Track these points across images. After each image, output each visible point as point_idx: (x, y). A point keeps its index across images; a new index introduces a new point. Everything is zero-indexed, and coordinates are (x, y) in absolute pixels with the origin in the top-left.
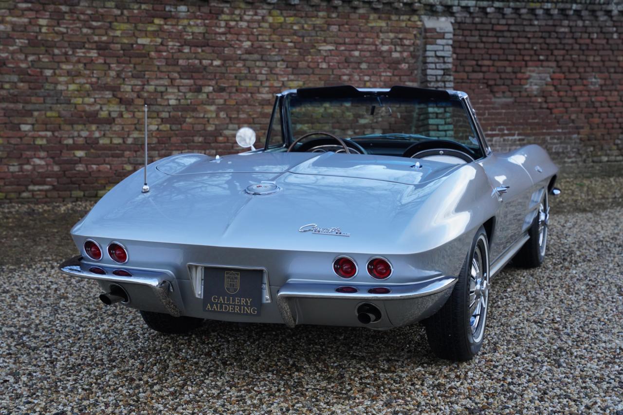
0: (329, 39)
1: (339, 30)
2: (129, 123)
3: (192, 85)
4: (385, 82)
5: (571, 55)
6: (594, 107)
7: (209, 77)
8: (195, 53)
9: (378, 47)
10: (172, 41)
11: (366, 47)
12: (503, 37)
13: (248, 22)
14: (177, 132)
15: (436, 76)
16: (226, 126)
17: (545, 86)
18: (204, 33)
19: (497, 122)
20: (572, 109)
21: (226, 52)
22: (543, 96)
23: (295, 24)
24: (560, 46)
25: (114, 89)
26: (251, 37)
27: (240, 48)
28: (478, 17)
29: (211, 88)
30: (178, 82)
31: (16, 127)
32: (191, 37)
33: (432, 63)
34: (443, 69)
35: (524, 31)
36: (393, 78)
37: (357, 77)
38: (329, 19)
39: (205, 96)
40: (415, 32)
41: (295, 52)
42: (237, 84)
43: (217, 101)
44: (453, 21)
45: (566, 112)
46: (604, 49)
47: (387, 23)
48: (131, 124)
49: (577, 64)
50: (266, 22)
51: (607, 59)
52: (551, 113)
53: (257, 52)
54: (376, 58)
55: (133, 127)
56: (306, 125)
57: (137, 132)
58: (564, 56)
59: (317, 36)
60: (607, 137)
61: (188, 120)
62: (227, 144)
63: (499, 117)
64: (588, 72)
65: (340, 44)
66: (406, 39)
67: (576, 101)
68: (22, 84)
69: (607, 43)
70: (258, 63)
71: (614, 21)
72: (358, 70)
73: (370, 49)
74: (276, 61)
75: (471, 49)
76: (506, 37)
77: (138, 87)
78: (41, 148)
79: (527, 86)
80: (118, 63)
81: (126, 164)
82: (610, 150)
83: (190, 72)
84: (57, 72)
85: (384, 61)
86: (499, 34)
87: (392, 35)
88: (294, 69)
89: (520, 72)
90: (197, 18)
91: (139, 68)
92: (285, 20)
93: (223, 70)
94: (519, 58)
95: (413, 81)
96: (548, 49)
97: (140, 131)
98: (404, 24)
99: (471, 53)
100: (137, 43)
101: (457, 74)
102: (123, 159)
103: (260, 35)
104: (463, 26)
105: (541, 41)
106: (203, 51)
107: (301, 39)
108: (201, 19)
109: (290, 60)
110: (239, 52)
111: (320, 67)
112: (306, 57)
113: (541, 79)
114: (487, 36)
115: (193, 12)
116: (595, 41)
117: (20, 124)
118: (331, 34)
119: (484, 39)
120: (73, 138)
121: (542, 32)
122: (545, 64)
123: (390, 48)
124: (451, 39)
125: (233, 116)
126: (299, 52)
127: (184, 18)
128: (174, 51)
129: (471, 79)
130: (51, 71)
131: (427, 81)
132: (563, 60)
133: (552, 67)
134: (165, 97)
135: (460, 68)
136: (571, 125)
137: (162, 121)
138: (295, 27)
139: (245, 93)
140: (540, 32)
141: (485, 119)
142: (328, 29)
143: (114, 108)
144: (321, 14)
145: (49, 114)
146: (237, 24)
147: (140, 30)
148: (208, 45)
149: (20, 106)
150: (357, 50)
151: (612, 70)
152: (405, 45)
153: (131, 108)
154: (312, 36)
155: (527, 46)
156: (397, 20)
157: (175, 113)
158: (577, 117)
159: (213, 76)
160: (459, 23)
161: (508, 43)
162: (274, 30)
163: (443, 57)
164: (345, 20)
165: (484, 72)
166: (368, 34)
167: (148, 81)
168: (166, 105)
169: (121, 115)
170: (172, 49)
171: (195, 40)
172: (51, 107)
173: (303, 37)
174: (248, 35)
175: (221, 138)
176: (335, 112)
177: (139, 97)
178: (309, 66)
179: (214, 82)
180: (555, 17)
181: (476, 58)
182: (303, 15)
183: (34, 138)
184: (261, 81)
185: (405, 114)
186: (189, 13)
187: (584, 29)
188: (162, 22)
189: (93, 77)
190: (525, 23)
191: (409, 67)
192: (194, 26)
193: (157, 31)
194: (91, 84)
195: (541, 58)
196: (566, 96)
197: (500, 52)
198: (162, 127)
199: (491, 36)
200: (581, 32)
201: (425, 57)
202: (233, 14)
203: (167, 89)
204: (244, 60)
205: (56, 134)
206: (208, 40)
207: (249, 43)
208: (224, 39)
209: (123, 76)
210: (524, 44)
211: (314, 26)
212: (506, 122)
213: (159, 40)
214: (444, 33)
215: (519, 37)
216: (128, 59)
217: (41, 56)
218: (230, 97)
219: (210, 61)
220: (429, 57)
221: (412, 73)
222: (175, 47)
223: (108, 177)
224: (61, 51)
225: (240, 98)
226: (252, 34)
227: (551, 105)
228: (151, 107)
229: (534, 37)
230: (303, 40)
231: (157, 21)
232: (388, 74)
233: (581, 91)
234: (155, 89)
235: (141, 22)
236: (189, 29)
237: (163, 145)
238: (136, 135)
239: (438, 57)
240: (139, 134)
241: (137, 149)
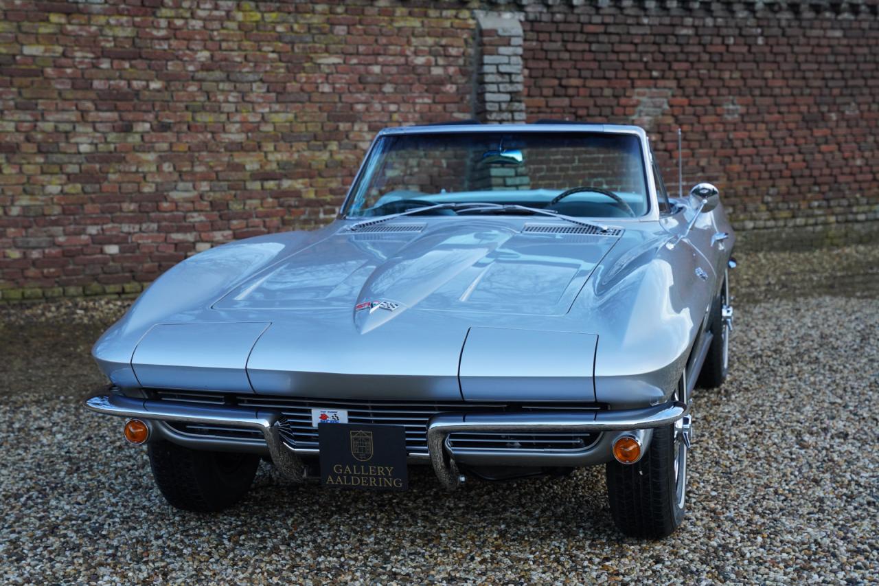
0: (333, 47)
1: (349, 33)
2: (14, 181)
3: (116, 121)
4: (421, 113)
5: (698, 70)
6: (732, 148)
7: (144, 107)
8: (118, 70)
9: (410, 59)
10: (81, 51)
11: (391, 58)
12: (598, 42)
13: (204, 20)
14: (93, 196)
15: (499, 103)
16: (174, 184)
17: (660, 117)
18: (133, 39)
19: (592, 171)
20: (701, 151)
21: (169, 68)
22: (659, 133)
23: (278, 23)
24: (681, 57)
26: (209, 44)
27: (193, 61)
28: (559, 13)
29: (147, 126)
30: (93, 115)
32: (112, 44)
33: (493, 83)
34: (510, 93)
35: (628, 33)
36: (434, 106)
37: (377, 107)
38: (332, 16)
39: (137, 138)
40: (465, 36)
41: (278, 68)
42: (190, 119)
43: (157, 145)
44: (522, 18)
45: (693, 155)
46: (744, 61)
47: (422, 22)
48: (18, 184)
49: (706, 84)
50: (234, 19)
51: (749, 75)
52: (671, 157)
53: (220, 68)
54: (406, 77)
55: (20, 188)
56: (300, 181)
57: (28, 197)
58: (687, 71)
59: (314, 42)
60: (752, 192)
61: (112, 177)
62: (175, 213)
63: (596, 164)
64: (723, 95)
65: (351, 54)
66: (452, 46)
67: (707, 138)
69: (749, 51)
70: (221, 86)
71: (758, 19)
72: (380, 95)
73: (397, 62)
74: (251, 82)
75: (551, 61)
76: (603, 43)
77: (26, 124)
79: (635, 117)
81: (10, 248)
82: (757, 211)
83: (110, 99)
85: (419, 80)
86: (591, 39)
87: (430, 41)
88: (278, 93)
89: (625, 96)
90: (120, 13)
91: (27, 93)
92: (263, 17)
93: (167, 96)
94: (622, 74)
95: (464, 111)
96: (664, 61)
97: (32, 194)
98: (447, 24)
99: (551, 68)
100: (21, 54)
101: (530, 99)
102: (4, 240)
103: (224, 40)
104: (537, 27)
105: (653, 48)
106: (131, 66)
107: (289, 47)
108: (128, 15)
109: (272, 79)
110: (191, 68)
111: (320, 90)
112: (298, 76)
113: (655, 106)
114: (574, 41)
115: (114, 5)
116: (732, 49)
118: (336, 39)
119: (570, 46)
121: (655, 35)
122: (661, 83)
123: (428, 60)
124: (520, 46)
125: (185, 169)
126: (287, 68)
127: (99, 14)
128: (84, 66)
129: (551, 107)
131: (486, 111)
132: (687, 77)
133: (670, 88)
134: (73, 140)
135: (534, 91)
136: (700, 174)
137: (69, 179)
138: (280, 29)
139: (201, 132)
140: (651, 34)
141: (574, 169)
142: (331, 32)
144: (319, 8)
146: (186, 23)
147: (26, 33)
148: (141, 57)
150: (377, 63)
151: (757, 92)
152: (451, 56)
153: (16, 158)
154: (306, 43)
155: (634, 56)
156: (437, 18)
157: (90, 165)
158: (709, 163)
159: (150, 107)
160: (532, 22)
161: (606, 52)
162: (246, 32)
163: (510, 74)
164: (357, 18)
165: (571, 97)
166: (393, 39)
167: (43, 115)
168: (75, 153)
170: (81, 63)
171: (119, 50)
173: (292, 43)
174: (204, 40)
175: (165, 205)
176: (346, 158)
177: (28, 140)
178: (302, 90)
179: (151, 116)
180: (673, 13)
181: (559, 75)
182: (292, 8)
184: (228, 113)
185: (454, 160)
186: (107, 6)
187: (715, 31)
188: (63, 20)
190: (630, 21)
191: (458, 90)
192: (116, 26)
193: (54, 34)
195: (655, 74)
196: (692, 131)
197: (594, 65)
198: (69, 188)
199: (580, 42)
200: (711, 35)
201: (482, 74)
202: (181, 7)
203: (74, 128)
204: (201, 80)
206: (140, 48)
207: (207, 54)
208: (166, 47)
210: (629, 53)
211: (310, 28)
212: (605, 171)
213: (60, 49)
214: (510, 37)
215: (621, 42)
216: (8, 78)
218: (178, 139)
219: (144, 83)
220: (487, 74)
221: (462, 99)
222: (86, 60)
225: (195, 141)
226: (212, 39)
227: (670, 146)
228: (50, 155)
229: (643, 43)
230: (293, 48)
231: (54, 18)
232: (427, 100)
233: (713, 124)
234: (56, 127)
235: (28, 19)
236: (108, 31)
237: (72, 217)
238: (25, 201)
239: (501, 74)
240: (31, 200)
241: (26, 224)
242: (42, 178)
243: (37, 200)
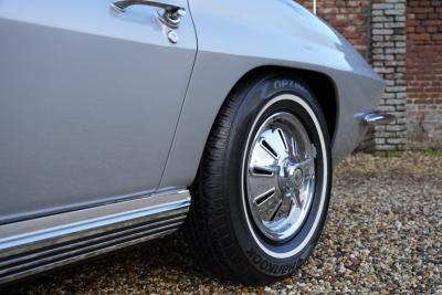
15: (384, 35)
33: (379, 22)
34: (394, 29)
75: (435, 7)
99: (435, 12)
123: (334, 10)
129: (436, 41)
131: (373, 42)
152: (351, 7)
163: (394, 16)
191: (356, 29)
201: (372, 17)
220: (375, 16)
221: (360, 36)
239: (387, 16)
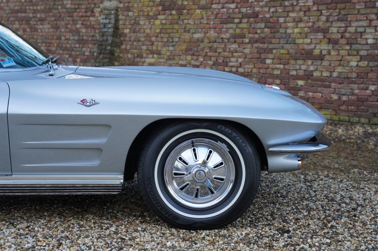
2: (335, 59)
25: (325, 31)
30: (375, 23)
31: (263, 61)
48: (336, 61)
55: (338, 63)
57: (341, 67)
68: (266, 30)
77: (342, 29)
78: (277, 77)
80: (328, 9)
81: (333, 93)
84: (287, 19)
91: (343, 12)
97: (343, 66)
102: (330, 89)
117: (265, 59)
120: (296, 70)
130: (283, 19)
134: (364, 37)
137: (361, 58)
143: (324, 47)
145: (282, 51)
149: (265, 46)
153: (337, 47)
157: (372, 51)
167: (350, 23)
168: (365, 44)
169: (329, 53)
172: (283, 47)
177: (342, 37)
183: (273, 69)
189: (310, 22)
194: (309, 28)
198: (361, 64)
203: (365, 30)
205: (286, 67)
209: (331, 20)
216: (335, 5)
217: (278, 8)
223: (321, 103)
224: (289, 3)
228: (353, 45)
234: (356, 29)
237: (362, 80)
238: (340, 69)
240: (342, 69)
241: (340, 82)
242: (348, 57)
243: (345, 69)
